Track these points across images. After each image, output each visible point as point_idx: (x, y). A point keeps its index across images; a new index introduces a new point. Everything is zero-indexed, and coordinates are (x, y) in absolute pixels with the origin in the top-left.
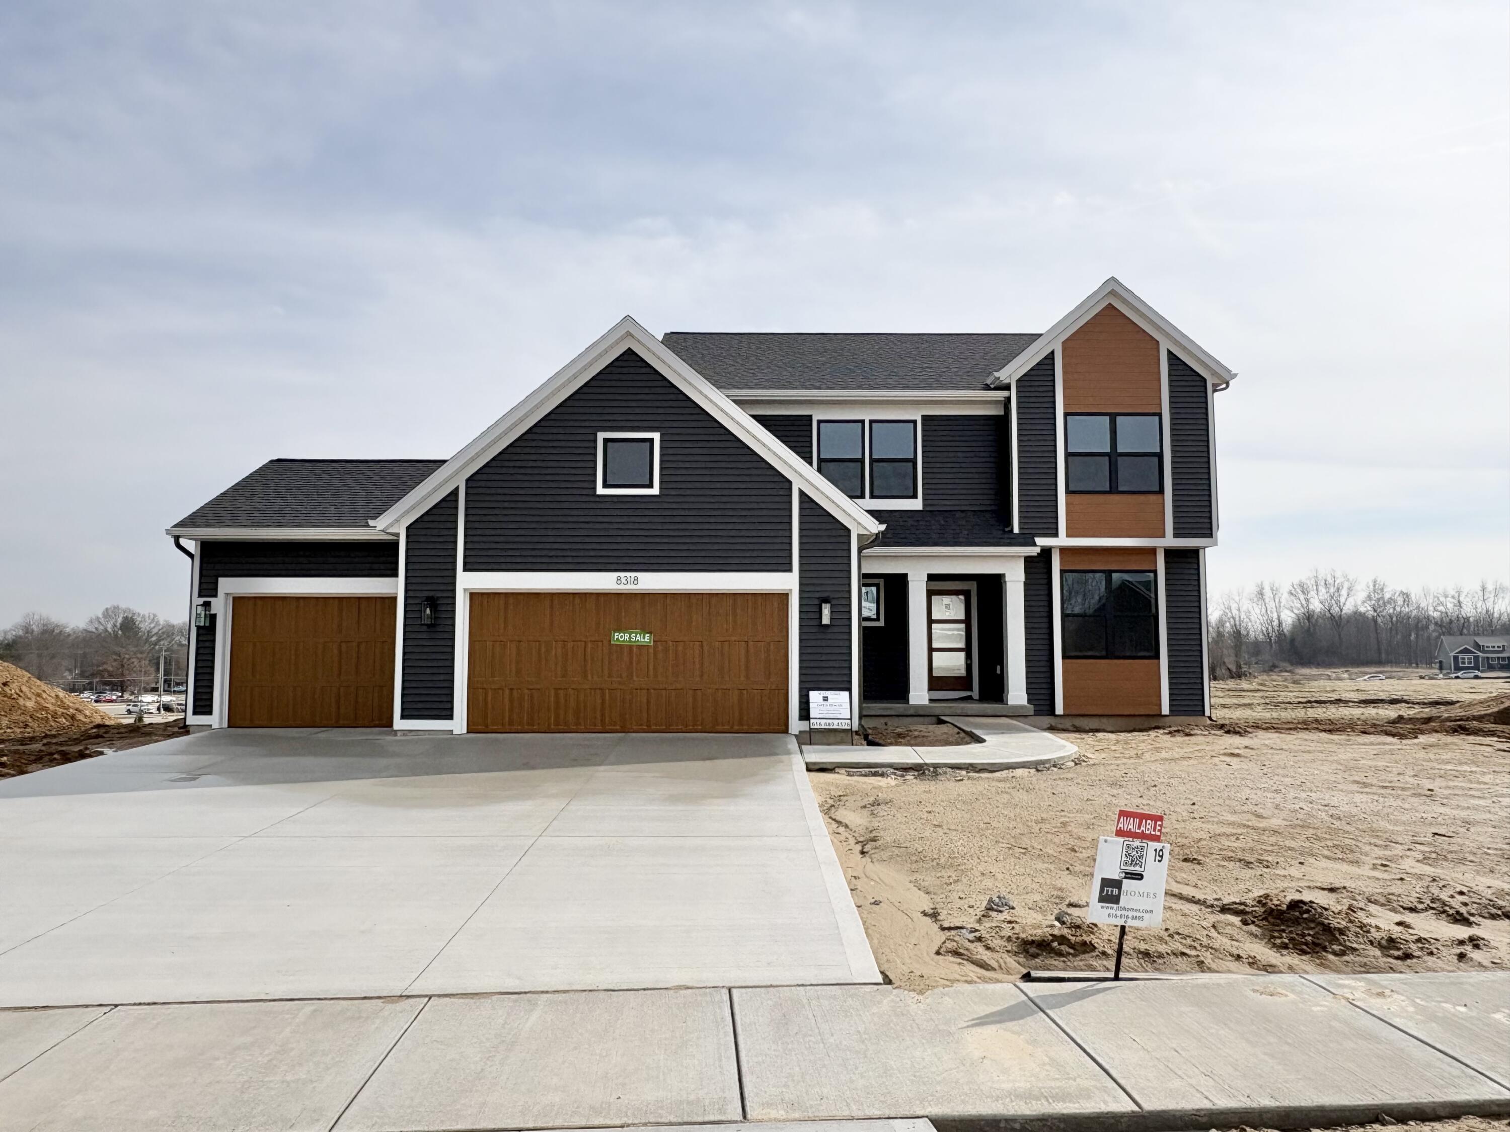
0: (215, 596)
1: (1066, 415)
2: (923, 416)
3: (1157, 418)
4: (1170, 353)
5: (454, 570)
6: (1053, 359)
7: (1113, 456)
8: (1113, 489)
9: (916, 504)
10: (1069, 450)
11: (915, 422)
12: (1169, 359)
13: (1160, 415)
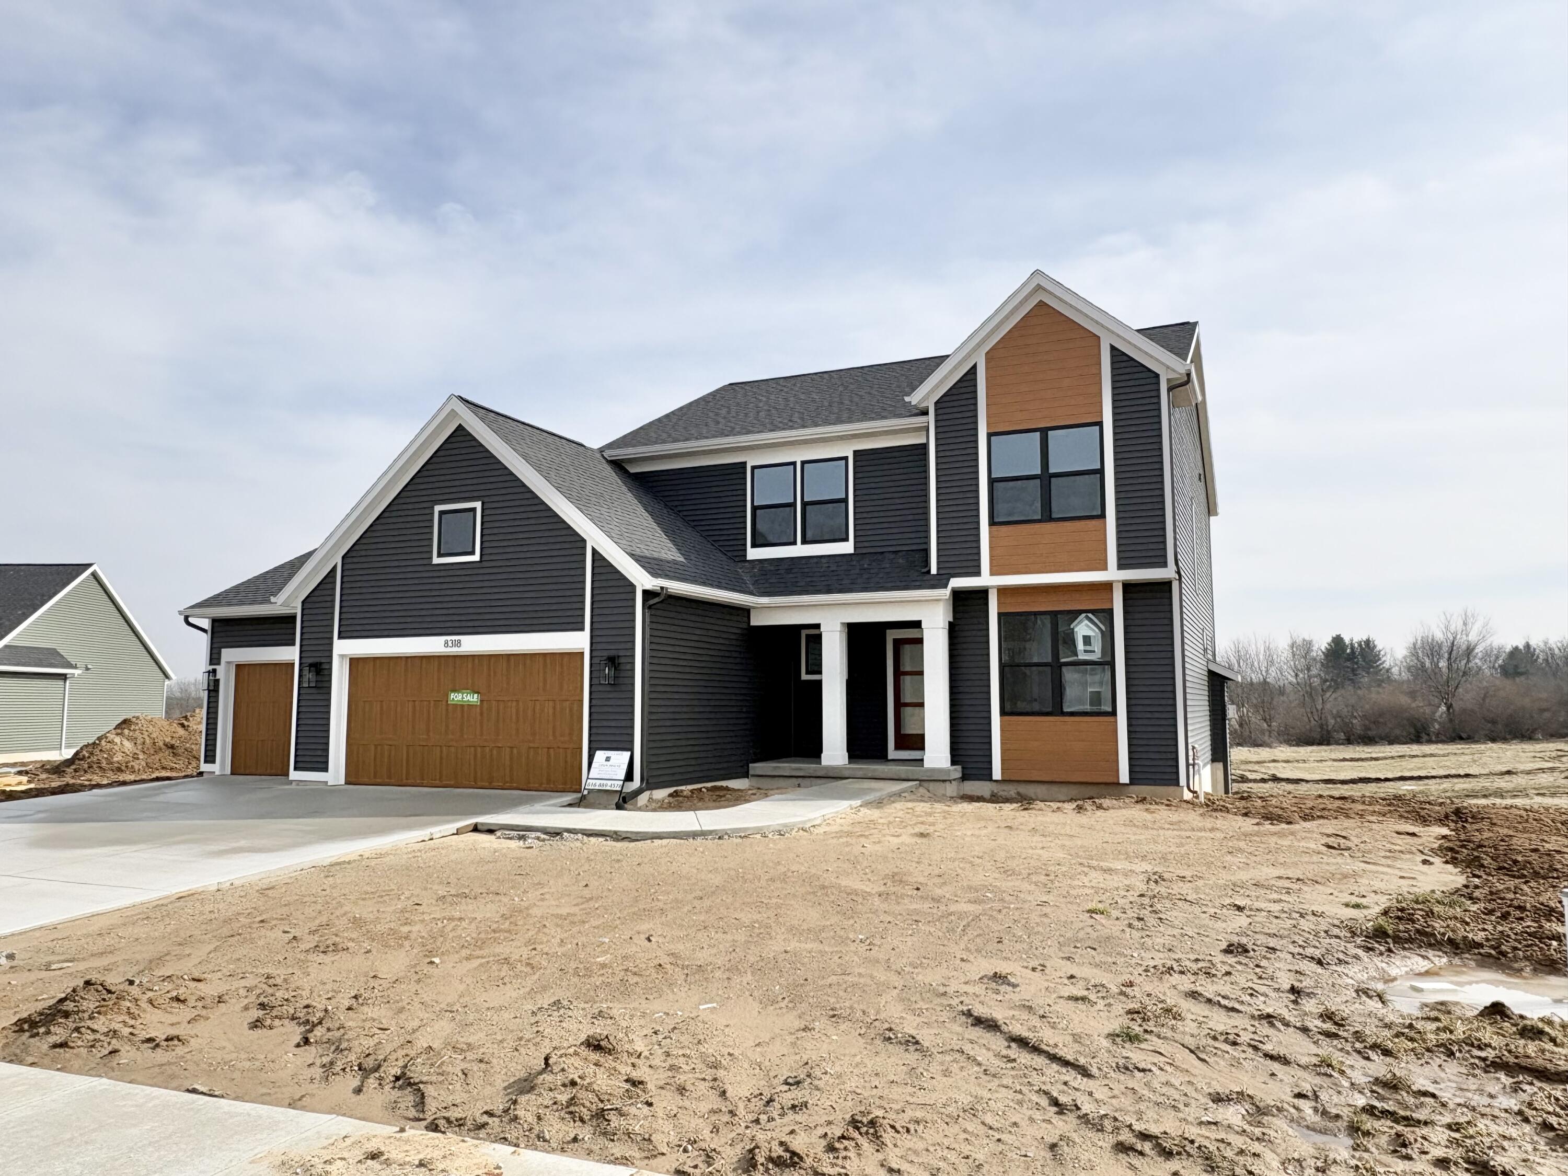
0: (219, 664)
1: (990, 435)
2: (855, 452)
3: (1097, 428)
4: (1113, 348)
5: (332, 638)
6: (975, 373)
7: (1046, 478)
8: (1047, 516)
9: (847, 548)
10: (993, 476)
11: (846, 458)
12: (1112, 356)
13: (1100, 424)
